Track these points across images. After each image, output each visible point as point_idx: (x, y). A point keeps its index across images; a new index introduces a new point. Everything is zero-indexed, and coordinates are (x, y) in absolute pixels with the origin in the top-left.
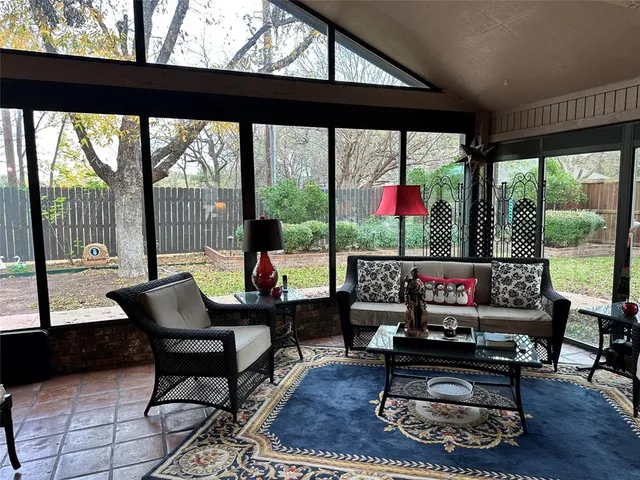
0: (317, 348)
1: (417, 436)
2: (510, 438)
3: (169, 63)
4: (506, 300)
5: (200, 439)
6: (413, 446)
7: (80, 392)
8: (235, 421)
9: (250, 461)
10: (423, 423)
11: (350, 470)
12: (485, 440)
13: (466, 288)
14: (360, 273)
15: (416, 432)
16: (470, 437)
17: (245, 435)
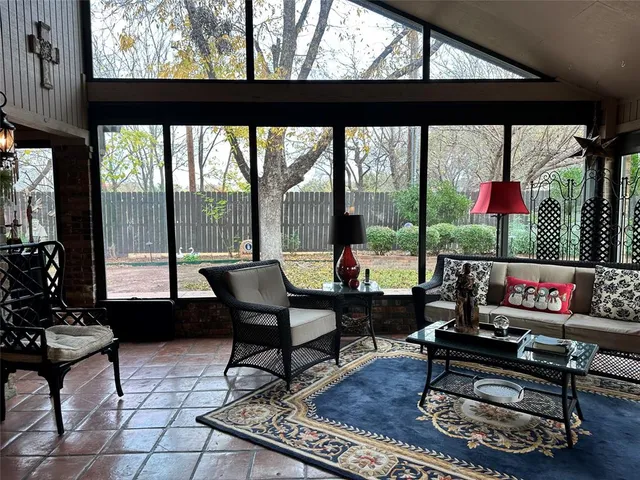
0: (396, 343)
1: (446, 429)
2: (547, 449)
3: (309, 78)
4: (608, 310)
5: (254, 398)
6: (436, 436)
7: (189, 352)
8: (288, 388)
9: (282, 421)
10: (460, 419)
11: (362, 444)
12: (516, 445)
13: (561, 294)
14: (445, 272)
15: (446, 426)
16: (502, 440)
17: (291, 401)
